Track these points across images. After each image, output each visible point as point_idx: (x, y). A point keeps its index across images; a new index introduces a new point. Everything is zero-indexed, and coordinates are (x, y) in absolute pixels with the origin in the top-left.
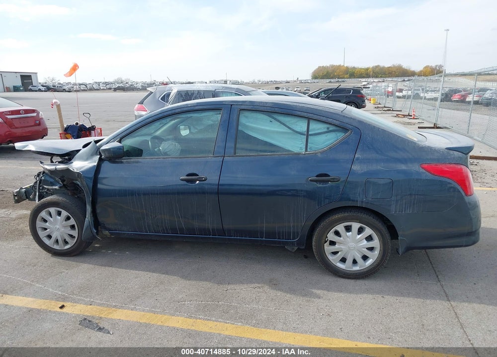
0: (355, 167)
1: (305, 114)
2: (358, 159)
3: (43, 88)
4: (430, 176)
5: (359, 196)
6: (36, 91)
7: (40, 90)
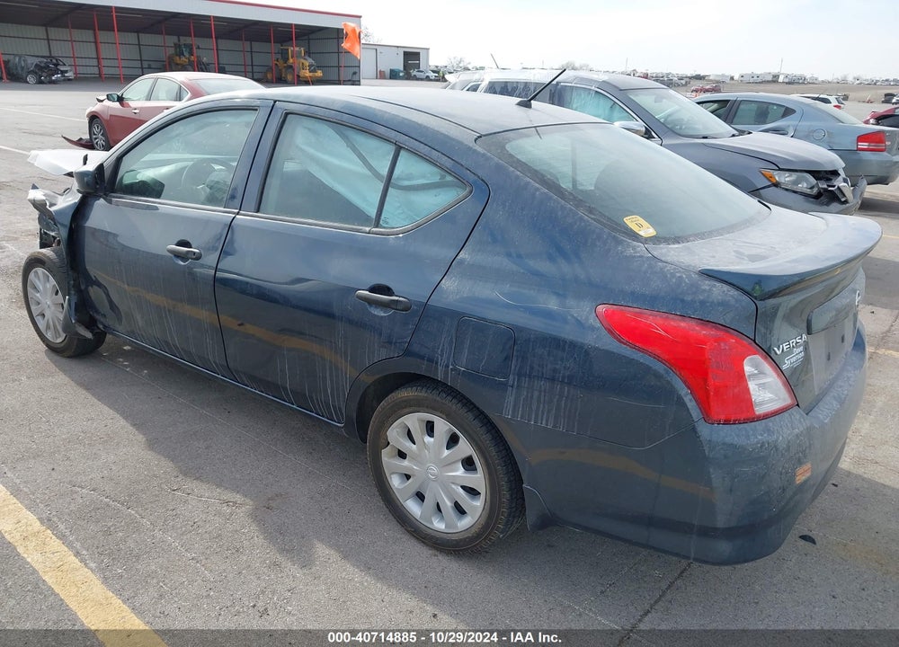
0: (449, 284)
1: (392, 135)
2: (462, 261)
3: (432, 75)
4: (608, 343)
5: (442, 356)
6: (422, 79)
7: (428, 79)
